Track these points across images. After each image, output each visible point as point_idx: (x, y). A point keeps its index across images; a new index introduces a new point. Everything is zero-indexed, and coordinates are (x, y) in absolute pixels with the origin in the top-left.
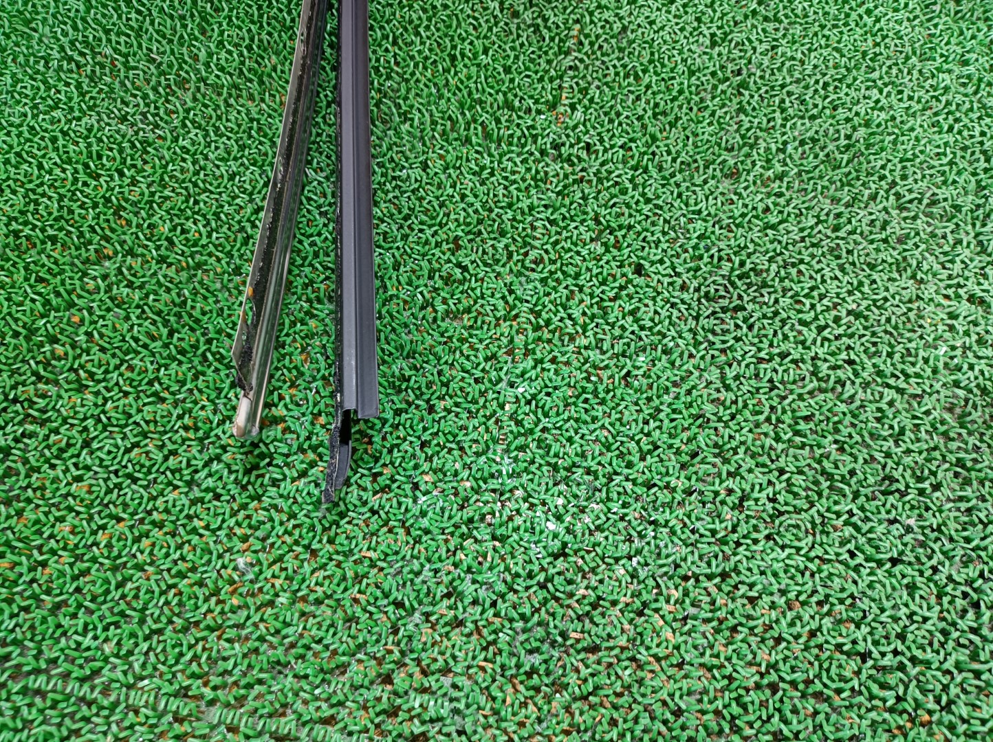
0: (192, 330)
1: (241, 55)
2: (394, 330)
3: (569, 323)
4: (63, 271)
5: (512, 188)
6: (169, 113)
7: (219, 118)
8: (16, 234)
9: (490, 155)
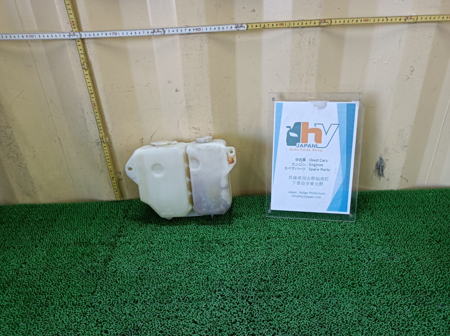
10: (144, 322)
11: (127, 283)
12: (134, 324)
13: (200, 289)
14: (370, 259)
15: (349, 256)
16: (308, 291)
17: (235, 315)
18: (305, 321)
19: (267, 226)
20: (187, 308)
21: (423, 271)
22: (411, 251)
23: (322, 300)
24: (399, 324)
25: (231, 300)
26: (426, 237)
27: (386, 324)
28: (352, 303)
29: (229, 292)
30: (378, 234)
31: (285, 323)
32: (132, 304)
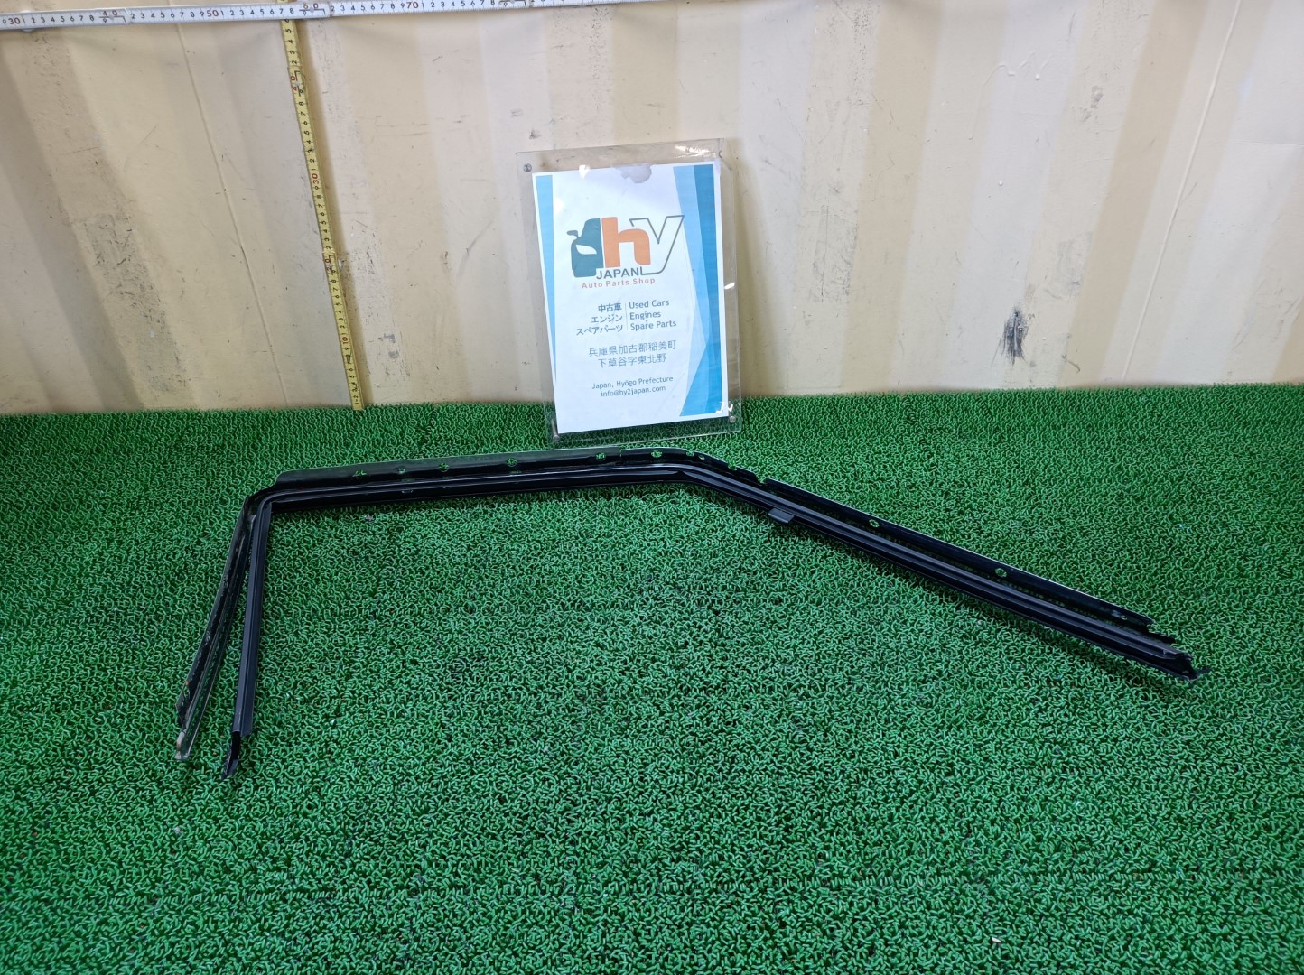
0: (156, 731)
1: (194, 598)
2: (272, 713)
3: (371, 693)
4: (83, 717)
5: (346, 637)
6: (150, 633)
7: (179, 630)
8: (57, 704)
9: (333, 621)
10: (492, 645)
11: (446, 575)
12: (471, 650)
13: (607, 587)
14: (982, 532)
15: (936, 527)
16: (841, 591)
17: (683, 633)
18: (831, 645)
19: (755, 465)
20: (580, 620)
21: (1094, 556)
22: (1075, 517)
23: (869, 608)
24: (1023, 651)
25: (675, 607)
26: (1114, 490)
27: (998, 650)
28: (933, 614)
29: (671, 592)
30: (1007, 484)
31: (788, 647)
32: (462, 613)
